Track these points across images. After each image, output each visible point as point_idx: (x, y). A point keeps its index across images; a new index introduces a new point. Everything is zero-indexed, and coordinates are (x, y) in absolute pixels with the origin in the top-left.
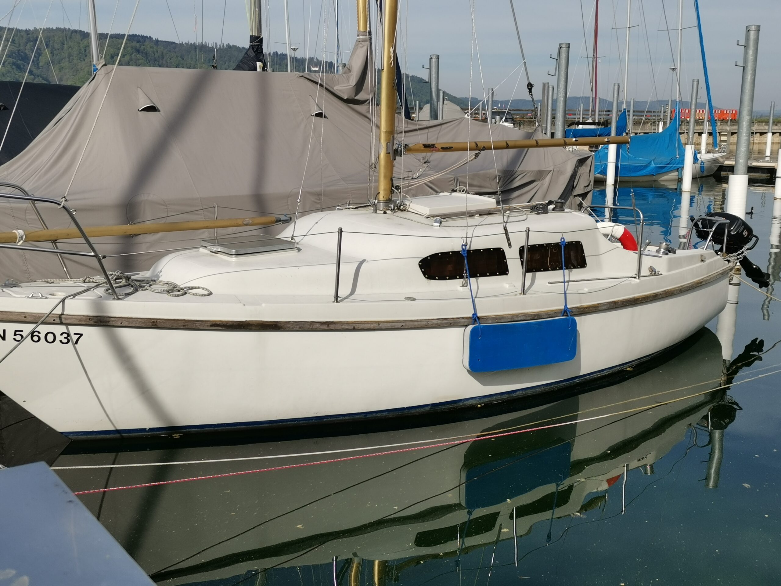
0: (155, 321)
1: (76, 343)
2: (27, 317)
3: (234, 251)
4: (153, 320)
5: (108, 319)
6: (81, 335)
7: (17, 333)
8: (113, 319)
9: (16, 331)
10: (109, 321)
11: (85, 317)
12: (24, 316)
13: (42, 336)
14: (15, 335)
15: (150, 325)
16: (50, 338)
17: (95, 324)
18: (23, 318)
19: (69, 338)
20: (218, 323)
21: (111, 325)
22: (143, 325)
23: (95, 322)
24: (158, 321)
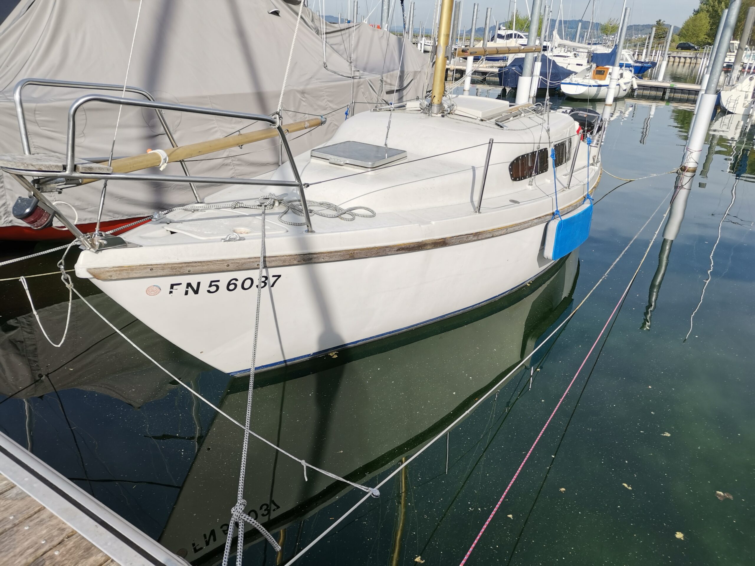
0: (353, 252)
1: (273, 286)
2: (230, 265)
3: (370, 164)
4: (351, 252)
5: (311, 256)
6: (279, 276)
7: (213, 284)
8: (315, 256)
9: (212, 282)
10: (311, 259)
11: (289, 257)
12: (227, 264)
13: (239, 284)
14: (210, 286)
15: (348, 256)
16: (247, 284)
17: (298, 263)
18: (226, 267)
19: (266, 281)
20: (404, 246)
21: (314, 262)
22: (342, 258)
23: (298, 262)
24: (355, 252)
